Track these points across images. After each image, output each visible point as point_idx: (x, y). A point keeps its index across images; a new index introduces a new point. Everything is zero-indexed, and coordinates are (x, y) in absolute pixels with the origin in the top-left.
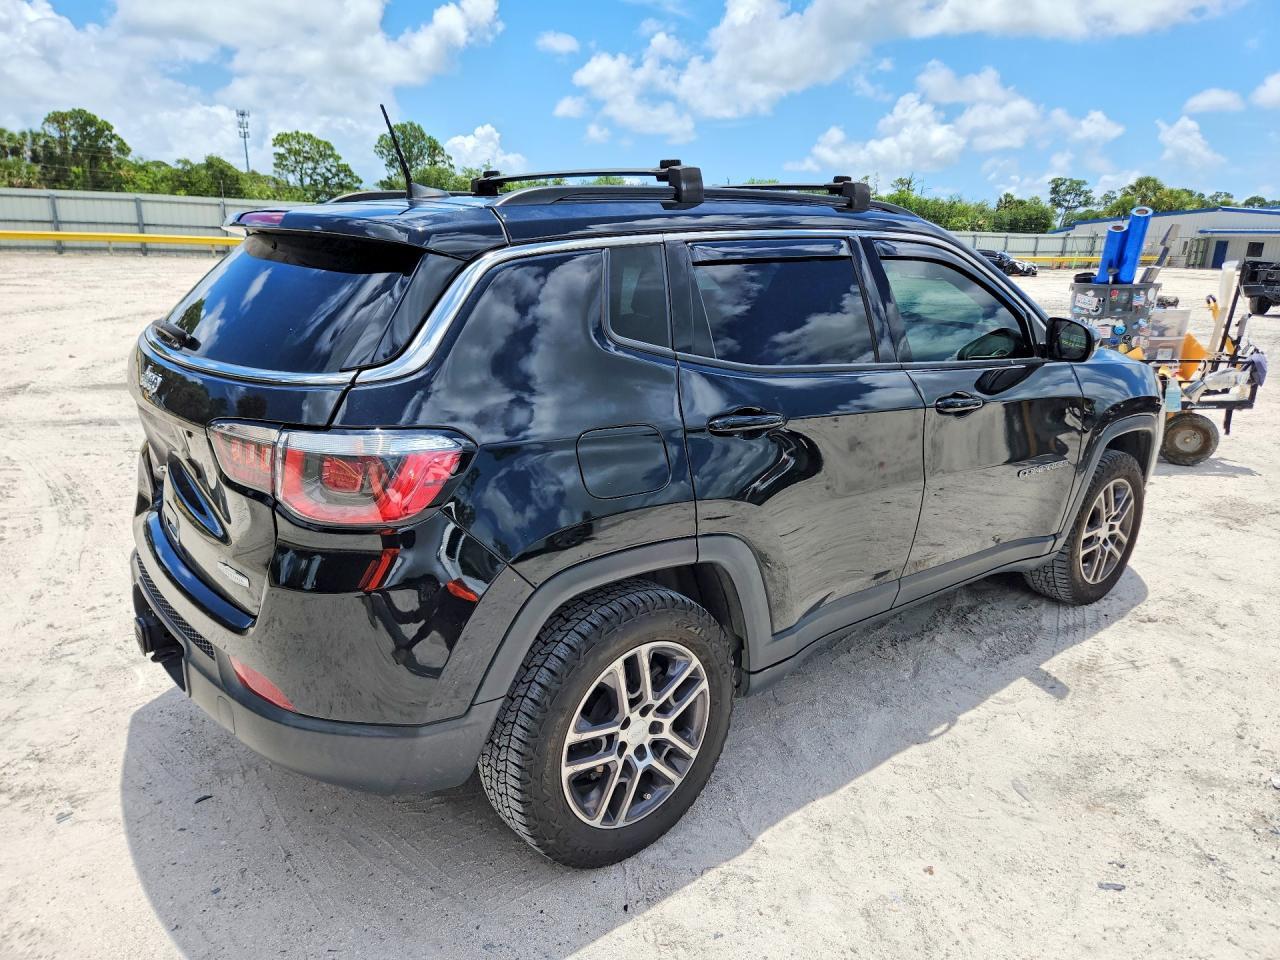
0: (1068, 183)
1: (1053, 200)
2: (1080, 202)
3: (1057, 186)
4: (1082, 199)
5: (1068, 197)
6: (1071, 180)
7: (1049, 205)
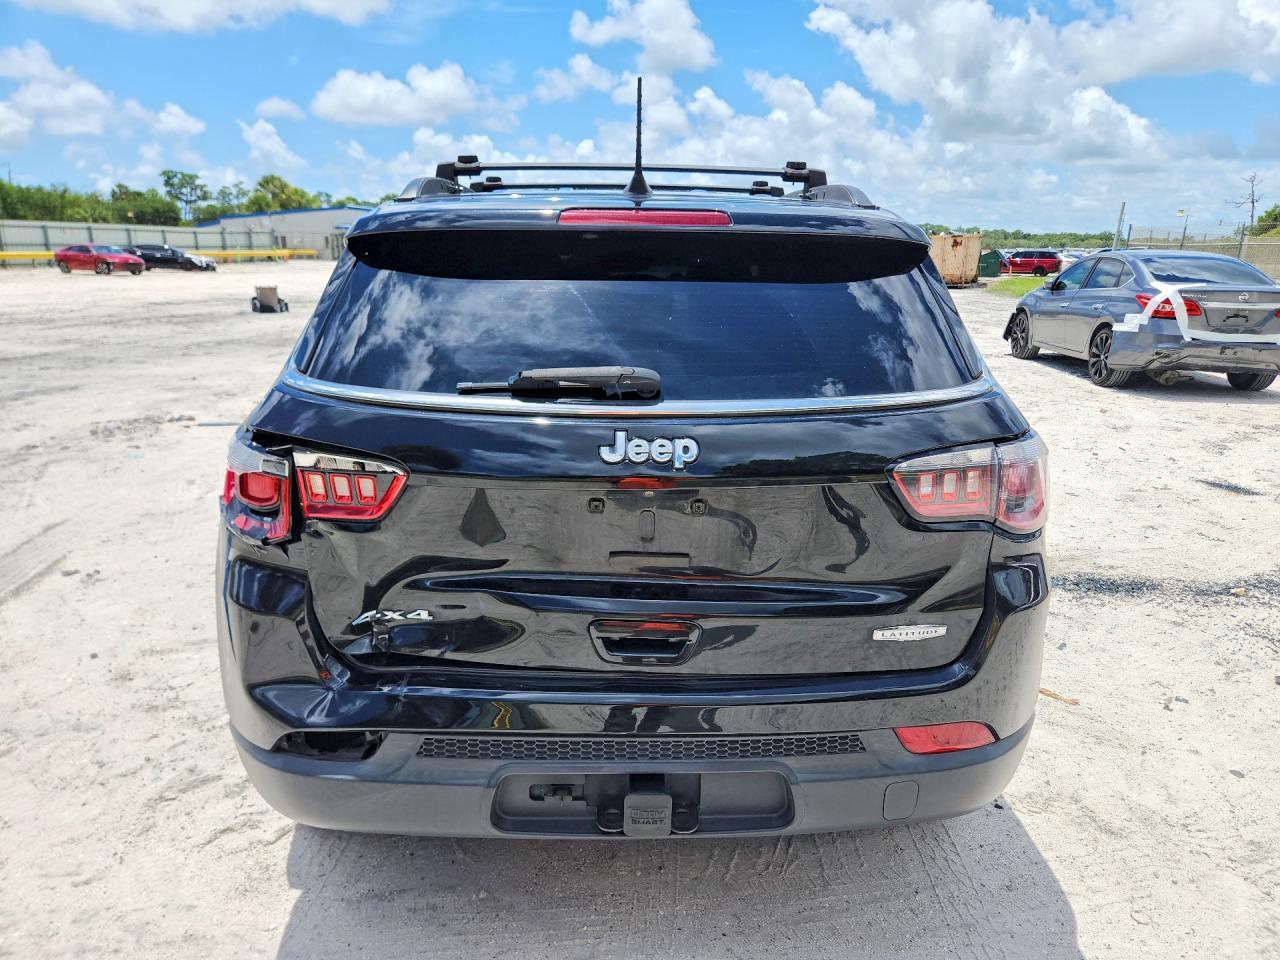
0: (180, 176)
1: (169, 193)
2: (198, 197)
3: (169, 178)
4: (199, 193)
5: (184, 190)
6: (182, 173)
7: (168, 199)
